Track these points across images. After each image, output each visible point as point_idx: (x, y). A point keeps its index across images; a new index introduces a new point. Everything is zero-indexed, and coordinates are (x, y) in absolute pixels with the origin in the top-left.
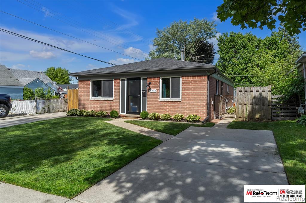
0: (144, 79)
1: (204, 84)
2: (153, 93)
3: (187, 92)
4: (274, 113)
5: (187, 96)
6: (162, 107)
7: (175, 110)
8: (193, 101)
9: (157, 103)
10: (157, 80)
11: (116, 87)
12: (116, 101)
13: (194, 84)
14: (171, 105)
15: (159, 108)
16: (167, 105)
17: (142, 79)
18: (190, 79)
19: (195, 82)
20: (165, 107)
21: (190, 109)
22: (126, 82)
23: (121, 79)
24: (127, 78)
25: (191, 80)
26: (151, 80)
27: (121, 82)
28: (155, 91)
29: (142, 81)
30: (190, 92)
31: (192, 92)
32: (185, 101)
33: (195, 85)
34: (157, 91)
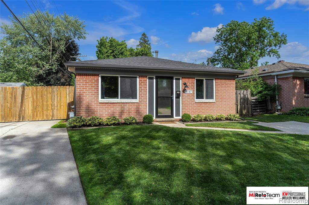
0: (176, 79)
1: (233, 86)
2: (189, 94)
3: (220, 94)
4: (253, 110)
5: (220, 97)
6: (197, 108)
7: (210, 111)
8: (225, 102)
9: (193, 105)
10: (193, 80)
11: (143, 86)
12: (143, 103)
13: (226, 86)
14: (207, 106)
15: (194, 110)
16: (203, 106)
17: (174, 78)
18: (223, 81)
19: (226, 85)
20: (201, 108)
21: (222, 109)
22: (155, 80)
23: (148, 77)
24: (156, 76)
25: (224, 83)
26: (186, 80)
27: (148, 80)
28: (190, 92)
29: (174, 81)
30: (223, 94)
31: (224, 94)
32: (218, 102)
33: (226, 88)
34: (193, 92)
